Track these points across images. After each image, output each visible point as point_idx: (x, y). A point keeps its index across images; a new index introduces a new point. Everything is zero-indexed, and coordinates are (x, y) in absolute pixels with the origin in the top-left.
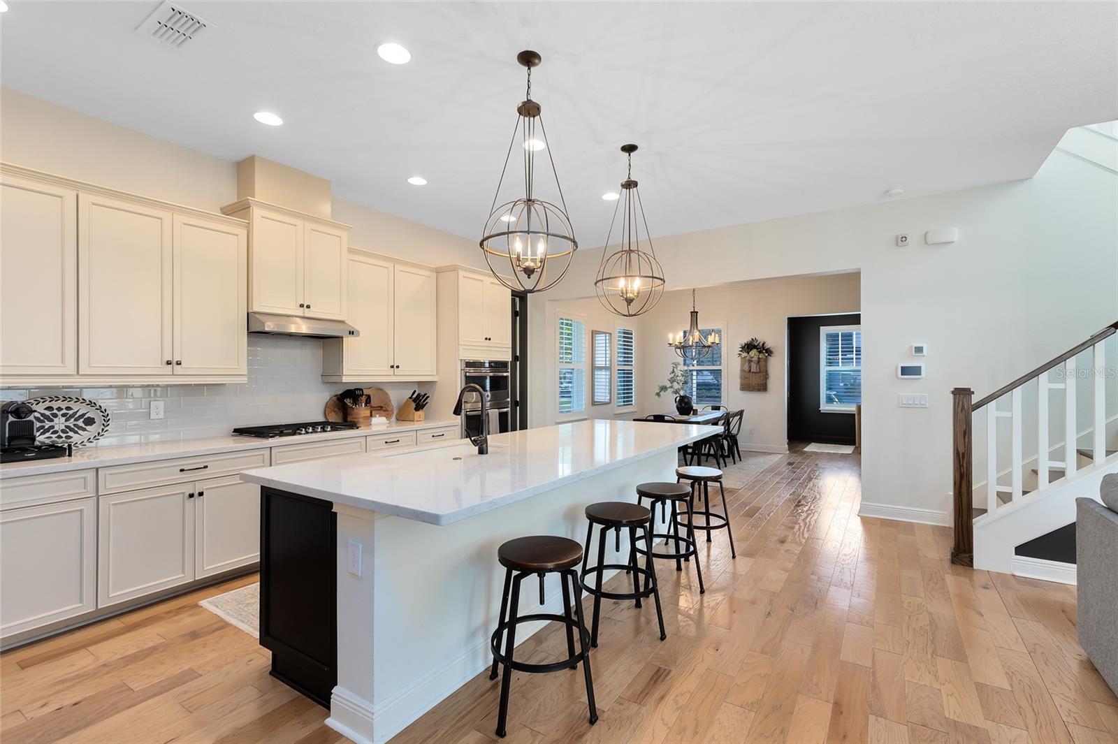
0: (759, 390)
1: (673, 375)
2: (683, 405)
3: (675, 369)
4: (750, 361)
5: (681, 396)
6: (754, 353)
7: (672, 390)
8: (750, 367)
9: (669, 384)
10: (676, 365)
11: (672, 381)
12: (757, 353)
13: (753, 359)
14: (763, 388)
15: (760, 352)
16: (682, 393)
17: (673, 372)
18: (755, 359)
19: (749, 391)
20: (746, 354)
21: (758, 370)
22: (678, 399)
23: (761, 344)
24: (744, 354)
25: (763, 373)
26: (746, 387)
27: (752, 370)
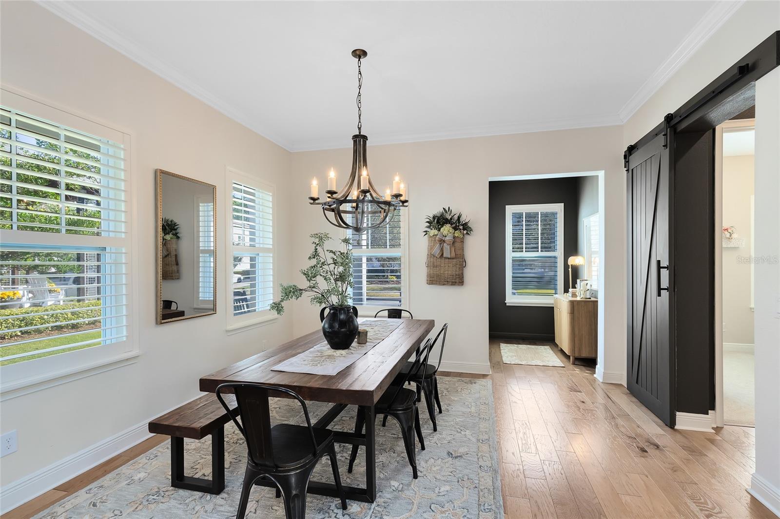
0: (454, 284)
1: (314, 262)
2: (337, 325)
3: (319, 249)
4: (442, 241)
5: (333, 307)
6: (446, 229)
7: (312, 294)
8: (442, 250)
9: (303, 283)
10: (321, 239)
11: (310, 275)
12: (452, 230)
13: (447, 238)
14: (458, 280)
15: (455, 229)
16: (334, 300)
17: (316, 254)
18: (449, 238)
19: (440, 284)
20: (436, 232)
21: (453, 255)
22: (327, 311)
23: (456, 217)
24: (434, 232)
25: (460, 260)
26: (435, 279)
27: (445, 255)
